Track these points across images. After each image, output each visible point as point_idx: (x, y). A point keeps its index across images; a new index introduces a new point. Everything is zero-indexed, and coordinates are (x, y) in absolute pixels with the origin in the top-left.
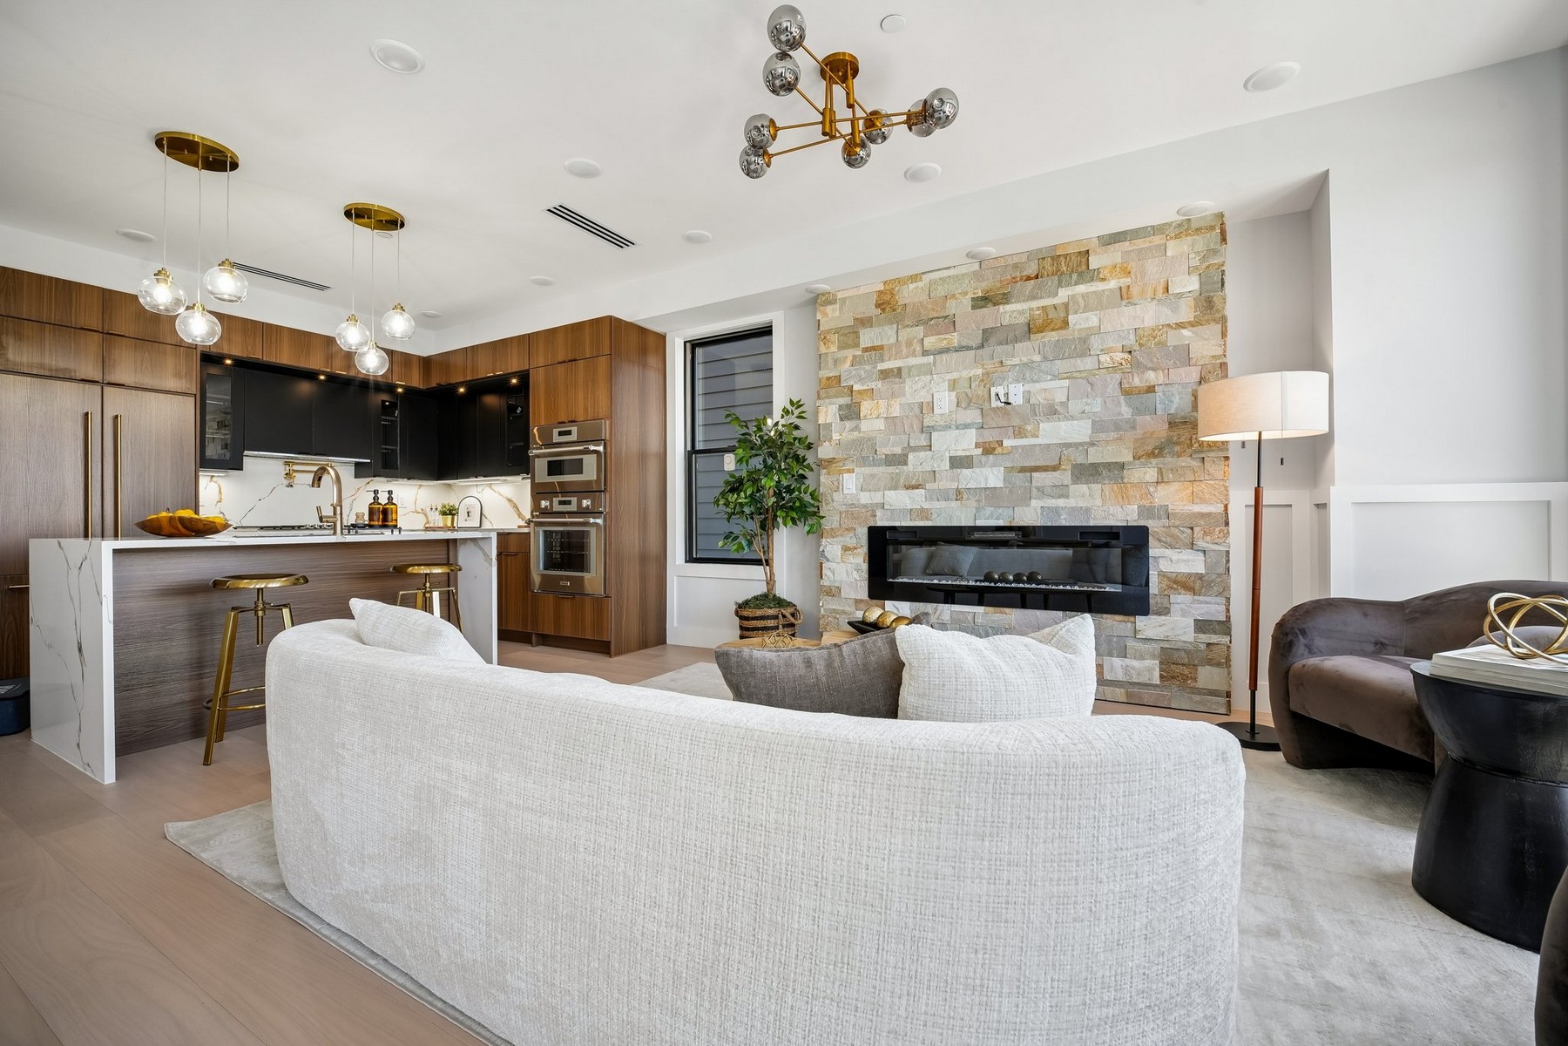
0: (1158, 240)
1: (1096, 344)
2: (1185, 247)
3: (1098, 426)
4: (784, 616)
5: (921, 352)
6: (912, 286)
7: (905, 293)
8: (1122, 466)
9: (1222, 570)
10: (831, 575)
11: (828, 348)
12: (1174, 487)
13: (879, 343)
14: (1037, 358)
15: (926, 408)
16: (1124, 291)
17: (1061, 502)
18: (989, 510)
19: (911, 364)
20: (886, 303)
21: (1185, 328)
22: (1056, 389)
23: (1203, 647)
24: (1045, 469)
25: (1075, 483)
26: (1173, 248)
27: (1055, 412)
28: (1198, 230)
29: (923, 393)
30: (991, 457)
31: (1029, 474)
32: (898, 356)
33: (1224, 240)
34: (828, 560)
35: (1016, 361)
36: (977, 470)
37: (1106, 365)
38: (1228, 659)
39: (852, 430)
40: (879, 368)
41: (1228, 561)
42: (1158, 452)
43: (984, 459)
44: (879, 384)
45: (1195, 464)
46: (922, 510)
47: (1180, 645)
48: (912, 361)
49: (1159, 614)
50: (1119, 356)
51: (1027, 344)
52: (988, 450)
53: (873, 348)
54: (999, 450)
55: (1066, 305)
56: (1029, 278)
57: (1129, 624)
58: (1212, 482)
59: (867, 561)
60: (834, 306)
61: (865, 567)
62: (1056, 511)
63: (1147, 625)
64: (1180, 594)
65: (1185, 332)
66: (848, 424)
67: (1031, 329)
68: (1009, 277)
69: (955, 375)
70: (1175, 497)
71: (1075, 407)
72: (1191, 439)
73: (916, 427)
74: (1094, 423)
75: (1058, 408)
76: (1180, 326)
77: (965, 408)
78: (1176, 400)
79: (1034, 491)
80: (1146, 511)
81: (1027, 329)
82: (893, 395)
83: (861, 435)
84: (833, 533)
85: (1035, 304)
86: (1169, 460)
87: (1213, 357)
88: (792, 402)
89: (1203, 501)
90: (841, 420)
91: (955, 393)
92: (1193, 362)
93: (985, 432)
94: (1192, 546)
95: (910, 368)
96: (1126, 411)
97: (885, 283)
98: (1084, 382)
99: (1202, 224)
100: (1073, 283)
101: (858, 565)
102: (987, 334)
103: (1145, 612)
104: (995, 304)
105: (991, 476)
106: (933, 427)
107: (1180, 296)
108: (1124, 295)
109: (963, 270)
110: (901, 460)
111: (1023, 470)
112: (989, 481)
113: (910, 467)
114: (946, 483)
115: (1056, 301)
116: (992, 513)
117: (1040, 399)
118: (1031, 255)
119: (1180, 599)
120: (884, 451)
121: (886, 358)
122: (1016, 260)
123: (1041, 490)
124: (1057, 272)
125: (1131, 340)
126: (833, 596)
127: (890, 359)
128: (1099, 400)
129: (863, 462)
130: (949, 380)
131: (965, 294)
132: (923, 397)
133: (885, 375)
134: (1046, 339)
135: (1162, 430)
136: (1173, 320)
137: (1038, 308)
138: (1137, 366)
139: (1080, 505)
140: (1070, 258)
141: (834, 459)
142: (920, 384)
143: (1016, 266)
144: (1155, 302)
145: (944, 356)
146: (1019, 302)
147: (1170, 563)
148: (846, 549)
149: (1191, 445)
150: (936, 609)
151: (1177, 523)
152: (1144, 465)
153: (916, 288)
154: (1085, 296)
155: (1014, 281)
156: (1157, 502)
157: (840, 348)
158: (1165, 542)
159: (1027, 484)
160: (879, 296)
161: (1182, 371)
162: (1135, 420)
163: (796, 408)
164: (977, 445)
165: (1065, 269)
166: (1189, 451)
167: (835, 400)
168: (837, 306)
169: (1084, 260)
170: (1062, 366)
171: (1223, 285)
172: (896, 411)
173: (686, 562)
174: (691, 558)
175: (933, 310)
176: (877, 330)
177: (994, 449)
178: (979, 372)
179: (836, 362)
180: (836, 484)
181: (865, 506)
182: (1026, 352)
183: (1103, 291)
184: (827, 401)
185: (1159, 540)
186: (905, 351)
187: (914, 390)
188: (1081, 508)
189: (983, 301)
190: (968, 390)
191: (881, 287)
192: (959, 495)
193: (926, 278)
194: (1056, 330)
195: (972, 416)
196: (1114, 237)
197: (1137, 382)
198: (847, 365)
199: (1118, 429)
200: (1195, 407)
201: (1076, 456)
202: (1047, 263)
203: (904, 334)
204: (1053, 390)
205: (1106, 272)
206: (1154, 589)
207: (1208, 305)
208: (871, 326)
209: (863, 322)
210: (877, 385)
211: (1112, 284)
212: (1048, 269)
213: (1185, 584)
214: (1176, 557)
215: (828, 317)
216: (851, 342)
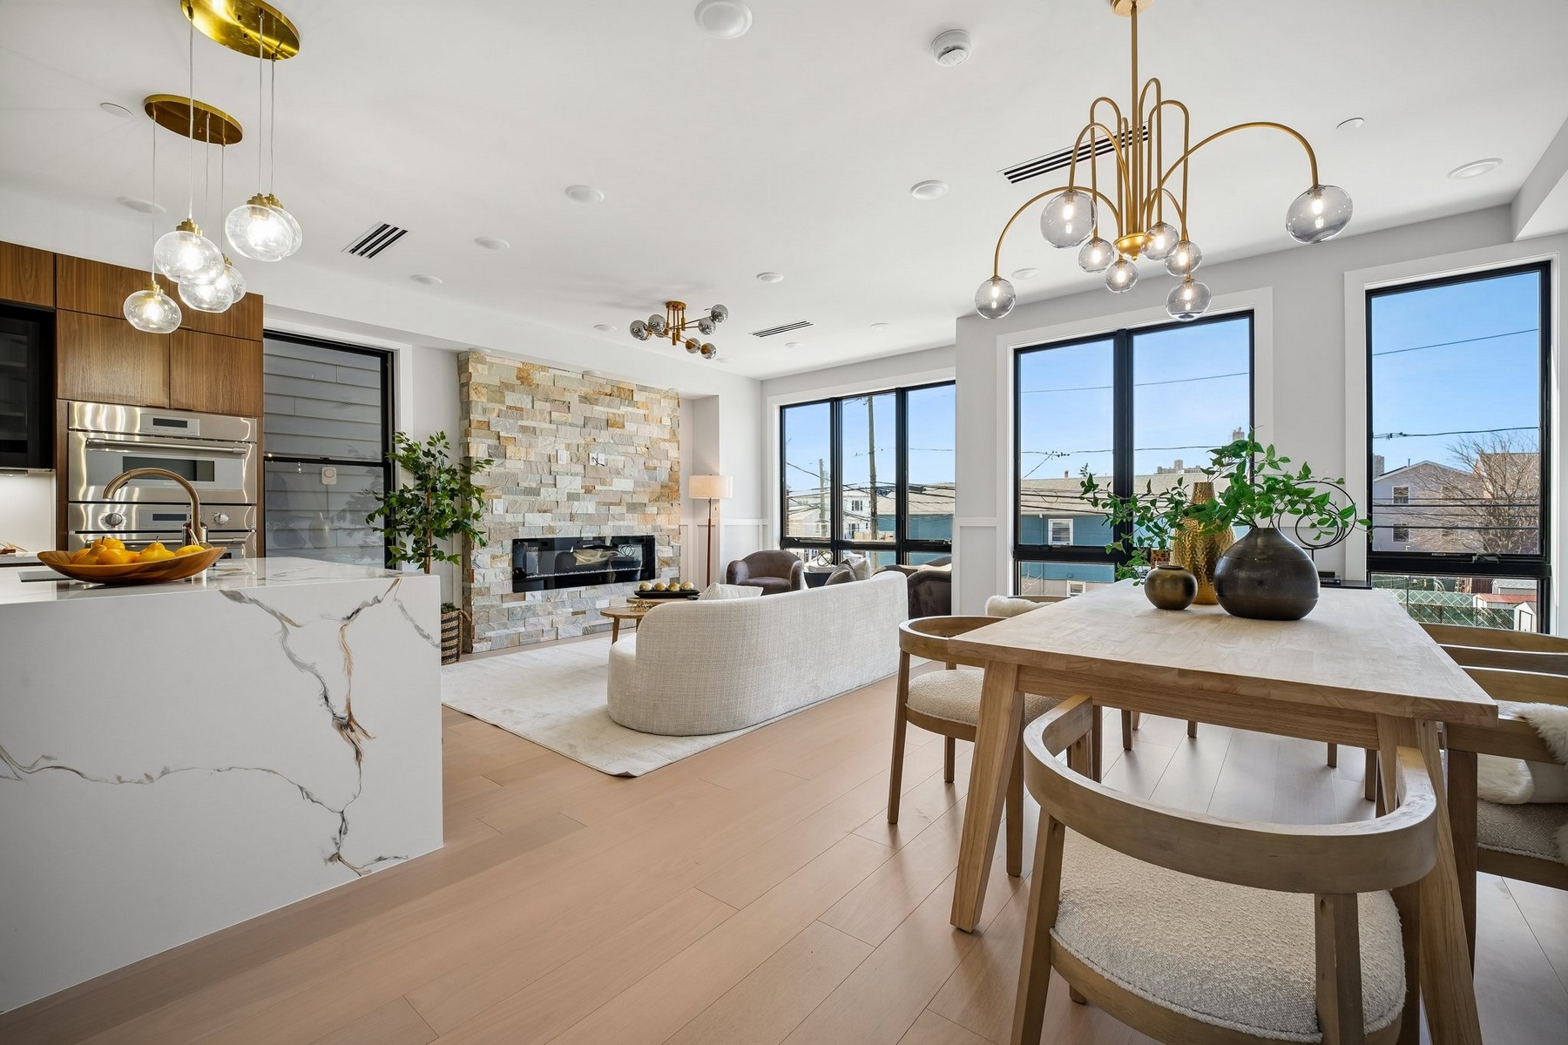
0: (658, 396)
1: (635, 439)
2: (667, 404)
3: (637, 484)
5: (549, 421)
6: (542, 373)
7: (538, 375)
8: (645, 505)
9: (678, 555)
10: (480, 578)
11: (479, 397)
12: (663, 516)
13: (519, 405)
15: (552, 459)
16: (646, 417)
17: (621, 523)
18: (588, 527)
19: (542, 427)
20: (524, 378)
21: (666, 442)
22: (620, 461)
24: (615, 504)
25: (627, 513)
26: (664, 403)
27: (619, 473)
28: (671, 398)
29: (550, 448)
30: (589, 495)
31: (608, 507)
32: (533, 418)
33: (679, 406)
34: (479, 567)
35: (602, 440)
36: (582, 503)
37: (639, 453)
39: (499, 466)
40: (519, 424)
41: (680, 551)
42: (657, 499)
43: (585, 496)
45: (669, 505)
46: (550, 527)
48: (543, 425)
49: (658, 576)
50: (644, 449)
51: (606, 432)
52: (588, 491)
53: (516, 408)
54: (593, 491)
55: (623, 415)
56: (606, 395)
58: (675, 515)
59: (511, 565)
60: (484, 366)
61: (510, 569)
62: (619, 527)
64: (665, 567)
65: (667, 444)
67: (608, 424)
68: (598, 390)
69: (569, 441)
70: (662, 521)
71: (627, 471)
72: (668, 495)
73: (546, 471)
74: (634, 482)
75: (620, 471)
76: (665, 440)
77: (576, 463)
78: (663, 475)
79: (610, 516)
80: (654, 528)
81: (606, 422)
82: (530, 446)
83: (507, 470)
84: (483, 545)
85: (610, 410)
86: (661, 504)
87: (675, 458)
89: (672, 523)
90: (490, 456)
91: (569, 452)
92: (669, 458)
93: (587, 479)
94: (669, 544)
95: (541, 430)
96: (646, 478)
97: (523, 364)
98: (630, 459)
99: (672, 395)
100: (626, 405)
101: (503, 568)
102: (587, 420)
103: (654, 578)
104: (591, 403)
105: (588, 506)
106: (557, 472)
107: (665, 426)
109: (573, 376)
110: (535, 492)
111: (605, 504)
112: (588, 510)
113: (542, 497)
114: (564, 510)
115: (619, 412)
116: (589, 530)
117: (611, 464)
118: (609, 381)
119: (665, 569)
120: (523, 484)
121: (525, 417)
122: (601, 381)
123: (613, 516)
124: (619, 396)
125: (648, 442)
126: (483, 595)
127: (527, 419)
128: (636, 470)
129: (507, 491)
130: (566, 443)
131: (576, 391)
132: (549, 450)
133: (524, 429)
134: (615, 432)
135: (659, 490)
136: (662, 438)
137: (612, 413)
138: (651, 456)
139: (629, 524)
140: (626, 391)
141: (484, 487)
142: (548, 442)
143: (601, 385)
144: (656, 426)
145: (563, 427)
146: (602, 406)
147: (662, 553)
148: (493, 557)
149: (668, 498)
150: (559, 593)
151: (664, 534)
152: (653, 505)
153: (545, 376)
154: (631, 414)
155: (599, 393)
156: (657, 524)
157: (490, 401)
158: (660, 543)
159: (607, 512)
160: (518, 372)
161: (666, 462)
162: (649, 483)
164: (582, 487)
165: (623, 396)
166: (667, 500)
167: (484, 440)
168: (486, 367)
169: (631, 395)
170: (621, 449)
171: (678, 426)
172: (532, 457)
175: (557, 395)
176: (518, 396)
177: (591, 491)
178: (583, 442)
179: (485, 411)
180: (485, 506)
181: (510, 524)
182: (604, 436)
183: (638, 414)
184: (479, 440)
185: (658, 542)
186: (538, 417)
187: (544, 445)
188: (629, 526)
189: (585, 399)
190: (577, 452)
191: (520, 366)
192: (572, 517)
193: (552, 372)
194: (619, 428)
195: (579, 468)
196: (643, 389)
197: (650, 464)
198: (495, 414)
199: (644, 486)
200: (670, 481)
201: (627, 498)
202: (615, 389)
203: (538, 405)
204: (618, 460)
205: (639, 404)
206: (656, 567)
207: (674, 434)
208: (513, 391)
209: (506, 386)
210: (519, 436)
211: (642, 412)
212: (616, 393)
213: (667, 563)
214: (664, 550)
215: (478, 372)
216: (497, 398)
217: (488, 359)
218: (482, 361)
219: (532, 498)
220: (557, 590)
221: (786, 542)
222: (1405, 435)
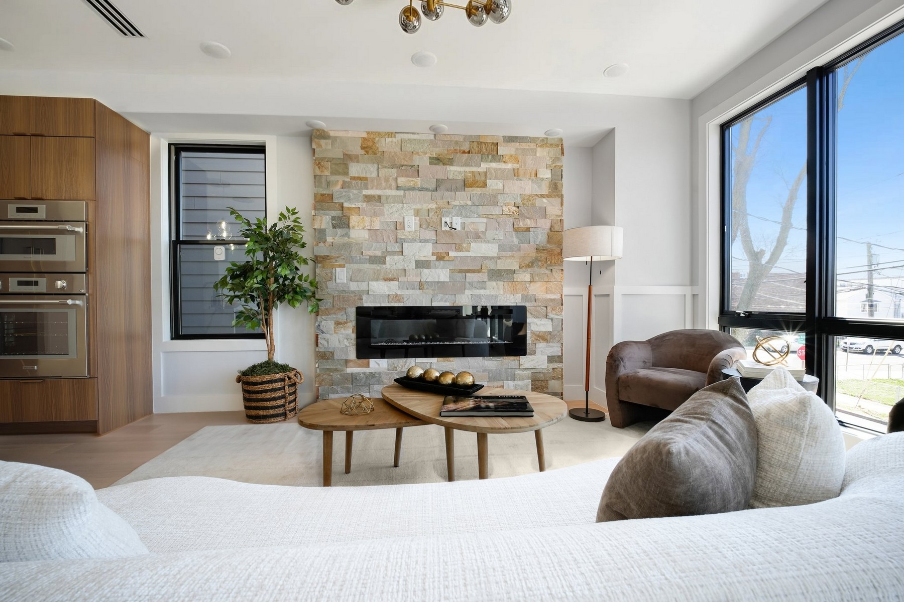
0: (533, 146)
1: (501, 199)
2: (545, 153)
3: (502, 248)
4: (289, 378)
5: (395, 187)
6: (389, 140)
7: (383, 142)
8: (514, 272)
9: (560, 329)
10: (326, 344)
11: (322, 171)
12: (539, 284)
13: (364, 175)
14: (469, 203)
15: (399, 226)
16: (516, 171)
17: (482, 292)
18: (440, 296)
19: (388, 194)
20: (369, 147)
21: (544, 198)
22: (480, 224)
23: (551, 370)
24: (473, 271)
25: (489, 280)
26: (540, 152)
27: (479, 237)
28: (551, 145)
29: (396, 215)
30: (442, 262)
31: (464, 274)
32: (378, 187)
33: (563, 153)
34: (323, 332)
35: (457, 203)
36: (433, 270)
37: (506, 213)
38: (562, 375)
39: (343, 236)
40: (364, 193)
41: (562, 324)
42: (531, 265)
43: (437, 263)
44: (364, 205)
45: (548, 272)
46: (397, 295)
47: (540, 371)
48: (389, 192)
49: (531, 354)
50: (513, 209)
51: (463, 193)
52: (440, 258)
53: (360, 178)
54: (447, 258)
55: (485, 173)
56: (464, 152)
57: (517, 361)
58: (556, 282)
59: (355, 332)
60: (327, 141)
61: (354, 336)
62: (479, 296)
63: (526, 361)
64: (540, 343)
65: (545, 200)
66: (339, 231)
67: (466, 184)
68: (452, 148)
69: (418, 206)
70: (538, 290)
71: (490, 235)
72: (546, 259)
73: (392, 238)
74: (499, 246)
75: (481, 235)
76: (542, 196)
77: (425, 229)
78: (540, 237)
79: (467, 285)
80: (525, 298)
81: (463, 183)
82: (375, 214)
83: (350, 240)
84: (327, 312)
85: (468, 169)
86: (536, 270)
87: (557, 215)
88: (288, 210)
89: (552, 293)
90: (334, 227)
91: (418, 218)
92: (548, 217)
93: (438, 246)
94: (546, 316)
95: (387, 197)
96: (515, 240)
97: (368, 133)
98: (494, 221)
99: (553, 142)
100: (489, 161)
101: (348, 335)
102: (439, 183)
103: (524, 354)
104: (444, 164)
105: (442, 274)
106: (404, 239)
107: (542, 179)
108: (515, 173)
109: (423, 137)
110: (381, 260)
111: (461, 271)
112: (441, 278)
113: (388, 266)
114: (413, 277)
115: (479, 170)
116: (442, 299)
117: (470, 228)
118: (465, 138)
119: (541, 345)
120: (368, 253)
121: (369, 187)
122: (457, 139)
123: (471, 284)
124: (480, 152)
125: (518, 201)
126: (328, 359)
127: (372, 188)
128: (502, 233)
129: (352, 260)
130: (415, 209)
131: (426, 153)
132: (396, 218)
133: (368, 199)
134: (474, 192)
135: (533, 254)
136: (539, 193)
137: (469, 172)
138: (522, 216)
139: (492, 294)
140: (488, 145)
141: (328, 256)
142: (394, 209)
143: (457, 143)
144: (530, 181)
145: (411, 192)
146: (459, 166)
147: (536, 326)
148: (338, 323)
149: (547, 262)
151: (540, 304)
152: (524, 272)
153: (392, 142)
154: (496, 170)
155: (455, 151)
156: (531, 293)
158: (534, 315)
159: (464, 280)
160: (363, 141)
161: (543, 221)
162: (520, 247)
163: (292, 214)
164: (433, 254)
165: (485, 151)
166: (545, 265)
167: (328, 212)
168: (330, 142)
169: (495, 148)
170: (482, 210)
171: (562, 178)
172: (377, 226)
173: (172, 339)
174: (177, 335)
175: (404, 159)
176: (362, 165)
177: (444, 257)
178: (434, 206)
179: (329, 183)
180: (330, 275)
181: (353, 292)
182: (462, 198)
183: (505, 169)
184: (322, 212)
185: (531, 314)
186: (383, 184)
187: (391, 212)
188: (493, 295)
189: (437, 160)
190: (427, 218)
191: (365, 135)
192: (421, 286)
193: (399, 136)
194: (480, 187)
195: (429, 234)
196: (511, 139)
197: (521, 224)
198: (338, 187)
199: (511, 250)
200: (549, 242)
201: (490, 265)
202: (475, 145)
203: (383, 172)
204: (477, 224)
205: (506, 158)
206: (529, 341)
207: (556, 187)
208: (358, 162)
209: (350, 157)
210: (362, 205)
211: (509, 166)
212: (475, 149)
213: (543, 337)
214: (539, 323)
215: (322, 148)
216: (341, 171)
219: (377, 267)
220: (405, 359)
221: (728, 318)
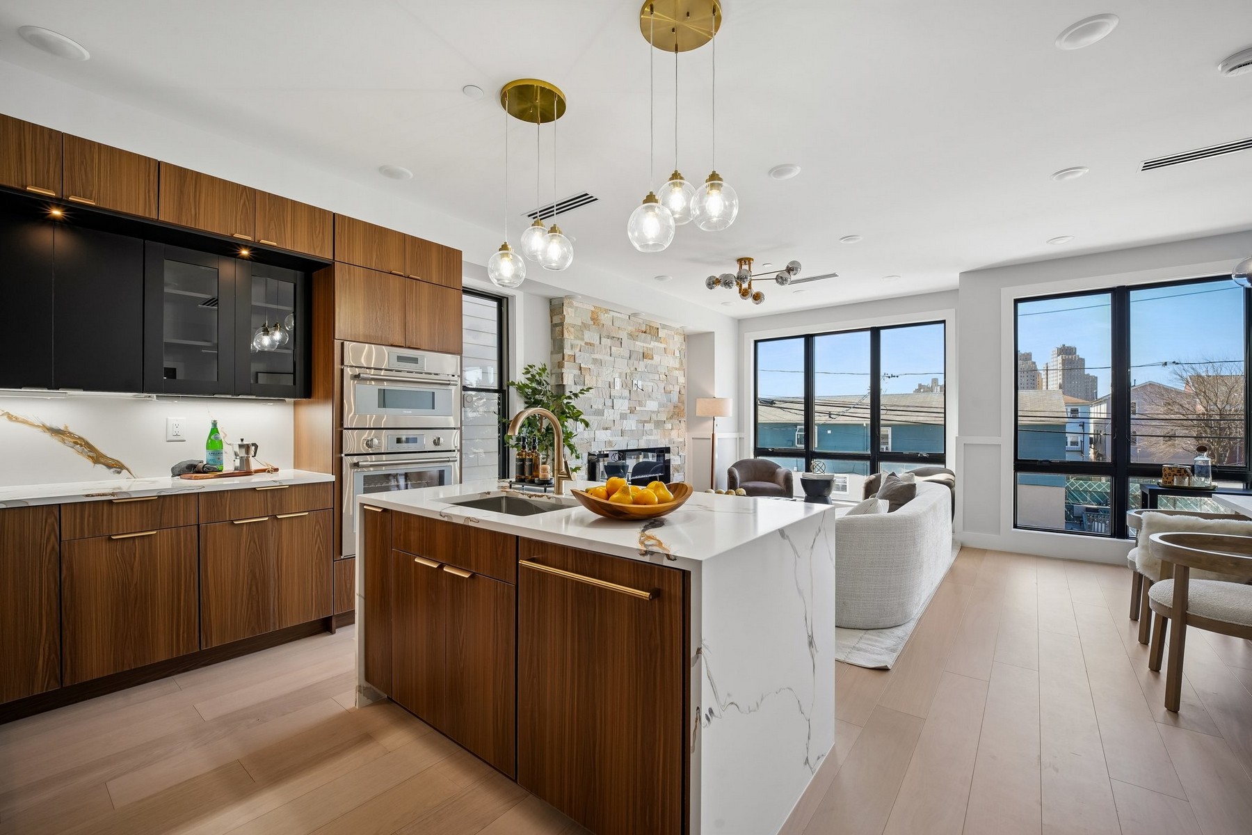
0: (673, 333)
1: (659, 368)
3: (659, 405)
5: (610, 354)
6: (606, 315)
7: (603, 317)
8: (664, 422)
9: (683, 462)
11: (570, 335)
12: (675, 431)
13: (592, 342)
14: (646, 370)
15: (611, 385)
16: (666, 350)
17: (650, 437)
20: (595, 319)
24: (647, 422)
25: (654, 428)
26: (676, 338)
27: (650, 396)
29: (610, 376)
30: (632, 415)
31: (643, 424)
32: (600, 352)
33: (685, 341)
35: (640, 369)
36: (628, 421)
37: (661, 379)
40: (593, 357)
41: (685, 459)
42: (671, 418)
43: (630, 415)
45: (678, 422)
46: (610, 442)
48: (606, 358)
50: (664, 376)
51: (643, 362)
52: (632, 411)
53: (590, 344)
54: (635, 412)
55: (653, 349)
56: (643, 332)
62: (649, 441)
64: (676, 473)
67: (644, 356)
69: (621, 370)
70: (674, 435)
71: (654, 395)
72: (677, 413)
73: (608, 397)
74: (658, 403)
76: (676, 369)
77: (625, 389)
79: (644, 432)
80: (669, 441)
81: (642, 355)
82: (599, 375)
85: (645, 345)
86: (674, 421)
89: (680, 437)
90: (575, 383)
91: (621, 380)
93: (631, 401)
94: (679, 454)
95: (605, 362)
96: (665, 400)
98: (656, 385)
100: (654, 340)
102: (632, 353)
104: (634, 339)
106: (614, 396)
107: (676, 357)
109: (624, 317)
111: (641, 422)
112: (632, 427)
113: (605, 417)
114: (618, 427)
115: (650, 346)
117: (646, 389)
119: (676, 475)
121: (596, 351)
122: (640, 321)
123: (646, 432)
124: (651, 333)
125: (666, 371)
127: (597, 353)
128: (659, 393)
129: (585, 412)
130: (619, 373)
131: (625, 330)
132: (609, 378)
133: (595, 361)
134: (648, 363)
135: (672, 409)
138: (668, 382)
139: (655, 438)
140: (654, 329)
142: (609, 371)
143: (640, 324)
144: (671, 357)
145: (618, 359)
146: (640, 341)
147: (674, 461)
149: (678, 416)
151: (676, 446)
152: (669, 422)
153: (607, 317)
154: (657, 348)
155: (639, 331)
156: (671, 437)
157: (576, 338)
159: (643, 428)
160: (592, 314)
161: (676, 386)
162: (667, 404)
164: (628, 408)
165: (653, 333)
166: (677, 418)
167: (572, 370)
168: (573, 310)
169: (657, 332)
170: (651, 376)
172: (600, 384)
175: (614, 332)
176: (592, 334)
178: (629, 371)
179: (572, 346)
181: (587, 442)
182: (641, 366)
183: (661, 347)
184: (569, 370)
185: (672, 453)
186: (603, 351)
187: (607, 374)
188: (655, 440)
189: (631, 336)
190: (626, 380)
191: (593, 309)
192: (622, 433)
193: (611, 314)
194: (650, 359)
195: (626, 393)
196: (664, 327)
197: (668, 389)
198: (578, 349)
199: (664, 407)
200: (679, 402)
201: (654, 417)
202: (648, 328)
203: (604, 341)
204: (649, 386)
205: (662, 339)
206: (671, 473)
207: (681, 363)
208: (588, 330)
209: (585, 326)
210: (592, 367)
211: (663, 346)
212: (648, 331)
213: (677, 468)
214: (675, 459)
215: (571, 316)
216: (580, 336)
217: (575, 304)
218: (571, 306)
219: (599, 418)
221: (759, 451)
222: (1177, 364)
